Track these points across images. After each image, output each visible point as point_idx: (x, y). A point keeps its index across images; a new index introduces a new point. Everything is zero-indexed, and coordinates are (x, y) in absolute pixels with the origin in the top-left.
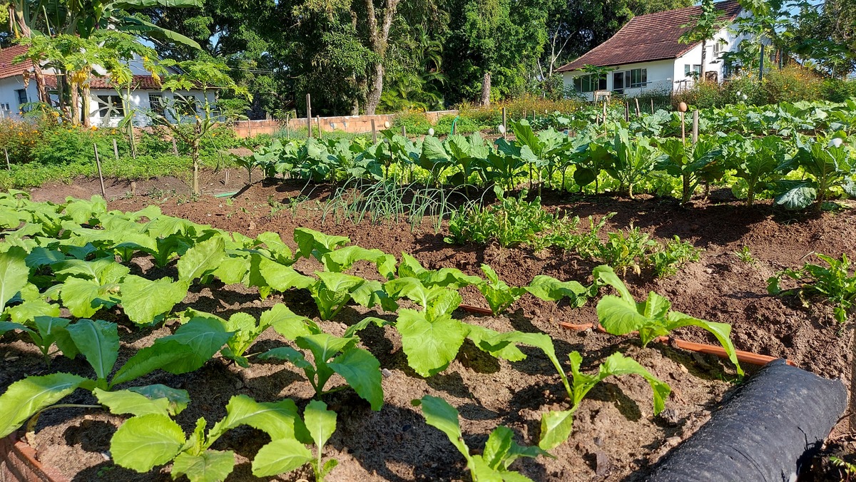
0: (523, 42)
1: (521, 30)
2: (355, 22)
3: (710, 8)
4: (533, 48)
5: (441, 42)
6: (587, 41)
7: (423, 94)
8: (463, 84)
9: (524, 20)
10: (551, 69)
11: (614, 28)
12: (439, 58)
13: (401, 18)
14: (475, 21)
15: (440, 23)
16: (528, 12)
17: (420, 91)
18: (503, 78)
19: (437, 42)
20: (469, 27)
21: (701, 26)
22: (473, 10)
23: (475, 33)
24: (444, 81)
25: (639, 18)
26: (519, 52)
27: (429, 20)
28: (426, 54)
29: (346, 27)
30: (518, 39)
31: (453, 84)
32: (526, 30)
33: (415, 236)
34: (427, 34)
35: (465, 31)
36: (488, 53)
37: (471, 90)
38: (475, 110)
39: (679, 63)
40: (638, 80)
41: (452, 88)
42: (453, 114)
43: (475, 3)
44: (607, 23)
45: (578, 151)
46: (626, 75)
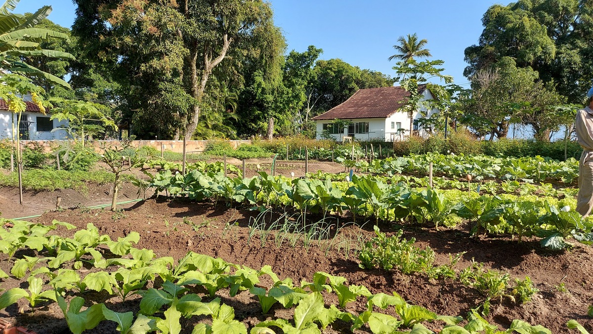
0: (291, 99)
1: (290, 92)
2: (182, 77)
3: (415, 93)
4: (297, 103)
5: (237, 94)
6: (329, 102)
7: (222, 126)
8: (250, 122)
9: (291, 85)
10: (307, 117)
11: (346, 95)
12: (235, 104)
13: (214, 77)
14: (260, 82)
15: (238, 83)
16: (294, 80)
17: (221, 124)
18: (277, 120)
19: (234, 93)
20: (256, 86)
21: (410, 103)
22: (259, 76)
23: (260, 91)
24: (238, 119)
25: (362, 90)
26: (288, 105)
27: (231, 79)
28: (226, 100)
29: (176, 80)
30: (288, 97)
31: (244, 121)
32: (293, 91)
33: (330, 259)
34: (227, 88)
35: (253, 88)
36: (268, 103)
37: (256, 127)
38: (263, 142)
39: (388, 121)
40: (363, 129)
41: (243, 124)
42: (248, 143)
43: (261, 72)
44: (342, 91)
45: (403, 199)
46: (356, 126)
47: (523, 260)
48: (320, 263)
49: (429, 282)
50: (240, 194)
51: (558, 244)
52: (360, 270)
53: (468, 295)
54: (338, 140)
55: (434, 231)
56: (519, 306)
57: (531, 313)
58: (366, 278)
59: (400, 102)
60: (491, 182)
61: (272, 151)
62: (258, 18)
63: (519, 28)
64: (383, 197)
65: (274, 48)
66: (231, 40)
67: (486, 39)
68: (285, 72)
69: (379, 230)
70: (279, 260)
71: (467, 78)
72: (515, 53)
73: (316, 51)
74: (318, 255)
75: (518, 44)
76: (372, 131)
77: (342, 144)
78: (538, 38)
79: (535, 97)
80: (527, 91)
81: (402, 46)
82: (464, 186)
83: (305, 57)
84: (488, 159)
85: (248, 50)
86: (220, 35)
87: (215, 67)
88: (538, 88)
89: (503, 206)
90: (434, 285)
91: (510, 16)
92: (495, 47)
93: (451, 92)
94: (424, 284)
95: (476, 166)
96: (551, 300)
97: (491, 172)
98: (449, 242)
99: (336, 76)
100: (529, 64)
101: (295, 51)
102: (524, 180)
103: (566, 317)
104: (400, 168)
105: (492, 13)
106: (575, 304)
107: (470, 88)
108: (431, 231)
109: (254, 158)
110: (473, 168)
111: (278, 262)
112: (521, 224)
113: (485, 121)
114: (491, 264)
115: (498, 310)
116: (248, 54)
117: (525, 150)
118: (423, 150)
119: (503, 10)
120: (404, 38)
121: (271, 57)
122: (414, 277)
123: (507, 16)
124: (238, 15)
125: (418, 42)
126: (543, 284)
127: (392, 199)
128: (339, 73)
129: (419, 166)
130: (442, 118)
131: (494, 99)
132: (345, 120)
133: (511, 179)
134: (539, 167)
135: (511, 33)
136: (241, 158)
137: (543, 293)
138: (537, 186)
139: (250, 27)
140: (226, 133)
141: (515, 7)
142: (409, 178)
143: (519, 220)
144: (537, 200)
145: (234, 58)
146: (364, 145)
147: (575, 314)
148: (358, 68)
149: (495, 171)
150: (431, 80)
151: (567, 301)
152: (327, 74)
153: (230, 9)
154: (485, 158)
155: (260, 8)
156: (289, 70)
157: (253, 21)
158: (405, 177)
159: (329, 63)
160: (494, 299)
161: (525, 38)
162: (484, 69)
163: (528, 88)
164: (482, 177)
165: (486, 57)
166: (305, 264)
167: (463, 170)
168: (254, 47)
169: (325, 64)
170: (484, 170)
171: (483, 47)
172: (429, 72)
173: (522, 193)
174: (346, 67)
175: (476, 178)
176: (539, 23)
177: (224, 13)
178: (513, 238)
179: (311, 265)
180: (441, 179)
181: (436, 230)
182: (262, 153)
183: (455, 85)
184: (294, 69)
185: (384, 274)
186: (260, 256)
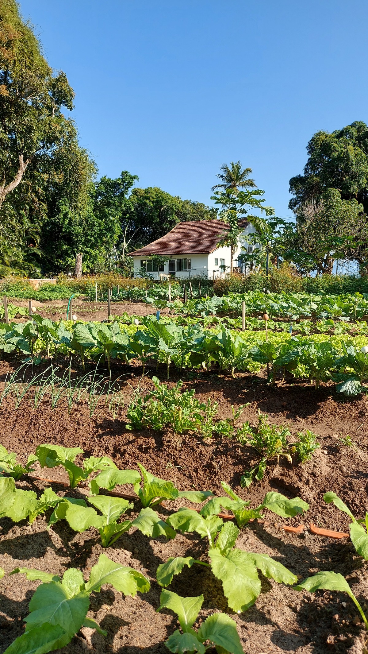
0: (104, 232)
1: (102, 223)
3: (235, 226)
4: (111, 237)
5: (39, 224)
6: (148, 235)
7: (23, 263)
8: (56, 258)
9: (104, 216)
10: (123, 252)
11: (166, 228)
12: (38, 237)
13: (8, 205)
14: (67, 212)
15: (40, 212)
16: (107, 210)
17: (21, 261)
18: (89, 256)
19: (36, 225)
20: (62, 216)
21: (230, 237)
22: (65, 204)
23: (66, 222)
24: (42, 255)
25: (184, 223)
26: (101, 238)
27: (31, 208)
28: (27, 232)
30: (100, 230)
31: (49, 257)
32: (106, 223)
33: (95, 421)
34: (28, 218)
35: (58, 219)
36: (77, 237)
37: (63, 263)
38: (70, 280)
39: (211, 257)
40: (185, 266)
41: (48, 260)
42: (51, 282)
43: (67, 200)
44: (162, 224)
45: (196, 343)
46: (177, 262)
47: (319, 407)
48: (83, 425)
49: (203, 442)
50: (10, 343)
51: (354, 389)
52: (128, 431)
53: (243, 455)
54: (156, 279)
55: (230, 379)
56: (297, 466)
57: (310, 474)
58: (133, 441)
59: (220, 236)
60: (306, 321)
61: (80, 292)
62: (60, 137)
63: (343, 157)
64: (174, 342)
65: (80, 172)
66: (28, 161)
67: (312, 169)
68: (96, 201)
69: (159, 381)
70: (34, 425)
71: (292, 211)
72: (341, 185)
73: (131, 178)
74: (82, 415)
75: (342, 175)
76: (194, 268)
77: (159, 283)
78: (363, 168)
79: (360, 231)
80: (351, 225)
81: (225, 175)
82: (278, 327)
83: (118, 184)
84: (308, 297)
85: (50, 174)
86: (14, 155)
87: (10, 193)
88: (362, 222)
89: (300, 349)
90: (208, 445)
91: (335, 145)
92: (320, 177)
93: (273, 225)
94: (197, 444)
95: (292, 304)
96: (335, 456)
97: (308, 310)
98: (244, 391)
99: (155, 207)
100: (354, 196)
101: (107, 178)
102: (340, 318)
103: (348, 476)
104: (214, 308)
105: (317, 141)
106: (361, 460)
107: (295, 222)
108: (226, 379)
109: (57, 299)
110: (289, 307)
111: (33, 427)
112: (317, 368)
113: (309, 257)
114: (286, 414)
115: (275, 472)
116: (49, 179)
117: (347, 286)
118: (244, 288)
119: (328, 138)
120: (228, 166)
121: (77, 183)
122: (188, 436)
123: (332, 144)
124: (34, 133)
125: (242, 170)
126: (330, 437)
127: (185, 344)
128: (158, 203)
129: (234, 305)
130: (264, 253)
131: (319, 233)
132: (163, 256)
133: (327, 318)
134: (357, 304)
135: (336, 163)
136: (42, 300)
137: (329, 448)
138: (351, 324)
139: (50, 147)
140: (28, 271)
141: (341, 134)
142: (222, 319)
143: (315, 364)
144: (349, 339)
145: (33, 184)
146: (184, 284)
147: (359, 472)
148: (178, 198)
149: (311, 309)
150: (252, 211)
151: (352, 457)
152: (145, 204)
153: (25, 125)
154: (305, 296)
155: (61, 125)
156: (100, 199)
157: (54, 141)
158: (218, 318)
159: (147, 191)
160: (271, 459)
161: (350, 168)
162: (309, 201)
163: (353, 221)
164: (298, 316)
165: (312, 188)
166: (64, 428)
167: (279, 309)
168: (56, 170)
169: (142, 193)
170: (301, 308)
171: (309, 177)
172: (249, 203)
173: (336, 332)
174: (165, 197)
175: (292, 317)
176: (364, 153)
177: (18, 130)
178: (312, 383)
179: (71, 429)
180: (255, 320)
181: (232, 377)
182: (67, 294)
183: (278, 218)
184: (106, 197)
185: (154, 435)
186: (11, 421)
